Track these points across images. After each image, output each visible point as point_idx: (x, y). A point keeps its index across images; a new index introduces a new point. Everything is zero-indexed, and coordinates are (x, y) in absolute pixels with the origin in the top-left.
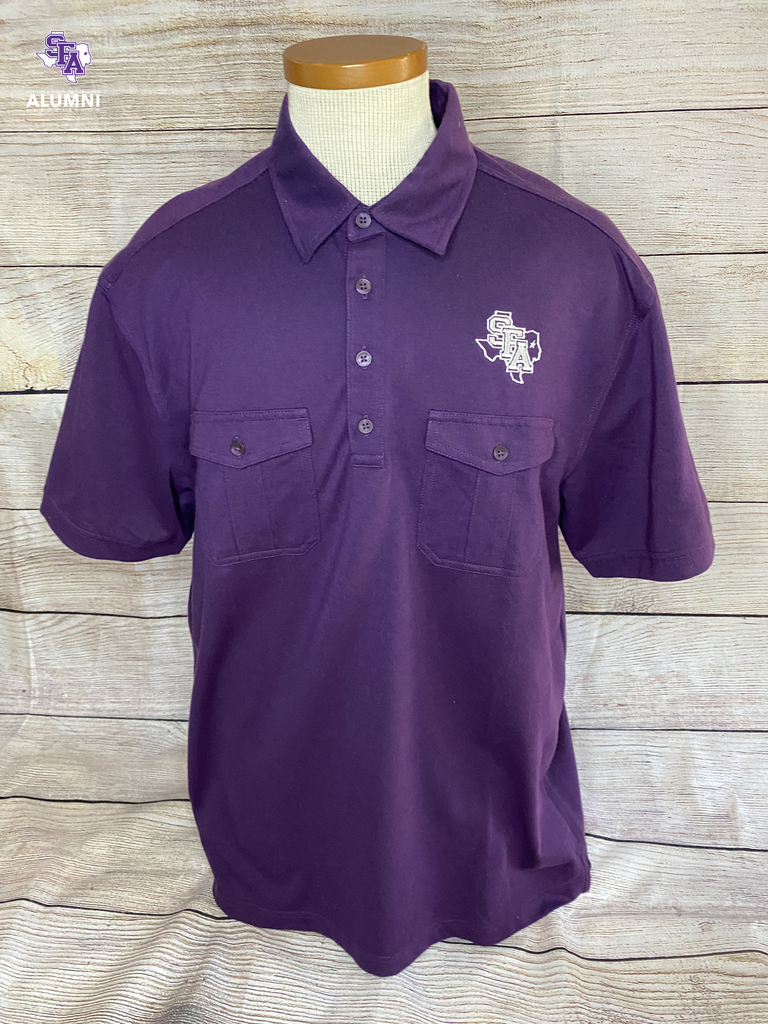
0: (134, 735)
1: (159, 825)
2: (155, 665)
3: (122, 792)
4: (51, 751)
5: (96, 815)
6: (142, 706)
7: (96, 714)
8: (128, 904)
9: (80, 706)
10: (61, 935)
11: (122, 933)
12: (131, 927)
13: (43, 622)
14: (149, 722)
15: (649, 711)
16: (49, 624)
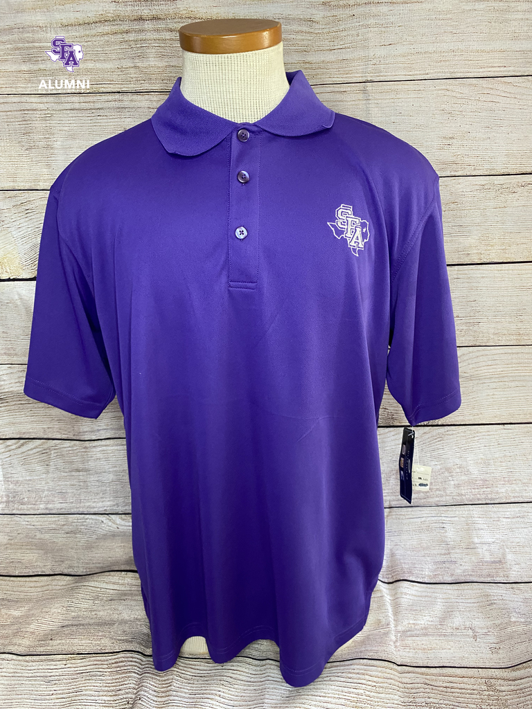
0: (77, 525)
1: (99, 589)
2: (92, 474)
3: (70, 567)
4: (16, 541)
5: (51, 585)
6: (82, 505)
7: (48, 512)
8: (79, 647)
9: (36, 507)
10: (30, 675)
11: (76, 669)
12: (82, 664)
13: (10, 446)
14: (88, 516)
15: (442, 493)
16: (13, 447)
